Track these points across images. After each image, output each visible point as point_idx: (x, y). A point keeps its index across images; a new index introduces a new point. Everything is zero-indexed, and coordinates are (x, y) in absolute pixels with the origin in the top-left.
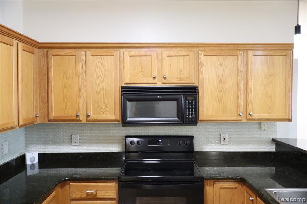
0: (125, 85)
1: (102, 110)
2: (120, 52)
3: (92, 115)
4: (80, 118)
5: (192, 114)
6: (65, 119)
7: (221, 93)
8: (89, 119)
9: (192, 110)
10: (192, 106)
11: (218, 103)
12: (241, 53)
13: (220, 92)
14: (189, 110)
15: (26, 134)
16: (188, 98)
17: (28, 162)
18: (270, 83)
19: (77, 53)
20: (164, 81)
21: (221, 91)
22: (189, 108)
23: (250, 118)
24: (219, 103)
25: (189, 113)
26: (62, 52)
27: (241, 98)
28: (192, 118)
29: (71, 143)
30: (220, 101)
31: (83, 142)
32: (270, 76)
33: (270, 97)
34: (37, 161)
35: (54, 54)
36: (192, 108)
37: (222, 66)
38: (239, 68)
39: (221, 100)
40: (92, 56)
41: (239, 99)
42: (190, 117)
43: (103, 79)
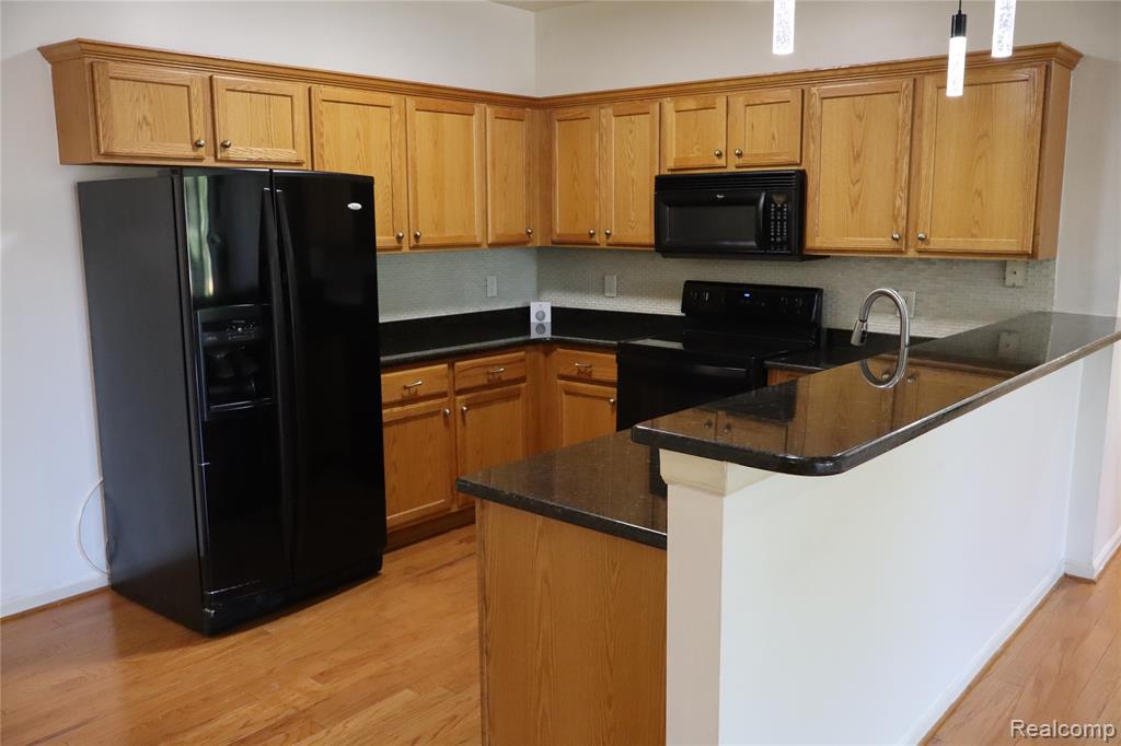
0: (670, 173)
1: (631, 224)
2: (660, 105)
3: (613, 233)
4: (596, 239)
5: (782, 232)
6: (574, 239)
7: (858, 185)
8: (610, 240)
9: (782, 225)
10: (782, 216)
11: (849, 210)
12: (907, 85)
13: (854, 185)
14: (776, 225)
15: (538, 270)
16: (775, 197)
17: (533, 319)
18: (980, 158)
19: (594, 111)
20: (740, 161)
21: (858, 181)
22: (776, 221)
23: (923, 246)
24: (852, 211)
25: (776, 232)
26: (571, 112)
27: (901, 199)
28: (782, 243)
29: (603, 292)
30: (854, 206)
31: (622, 292)
32: (981, 137)
33: (979, 194)
34: (548, 319)
35: (559, 118)
36: (782, 221)
37: (861, 120)
38: (900, 123)
39: (857, 203)
40: (615, 116)
41: (898, 198)
42: (779, 239)
43: (633, 162)
